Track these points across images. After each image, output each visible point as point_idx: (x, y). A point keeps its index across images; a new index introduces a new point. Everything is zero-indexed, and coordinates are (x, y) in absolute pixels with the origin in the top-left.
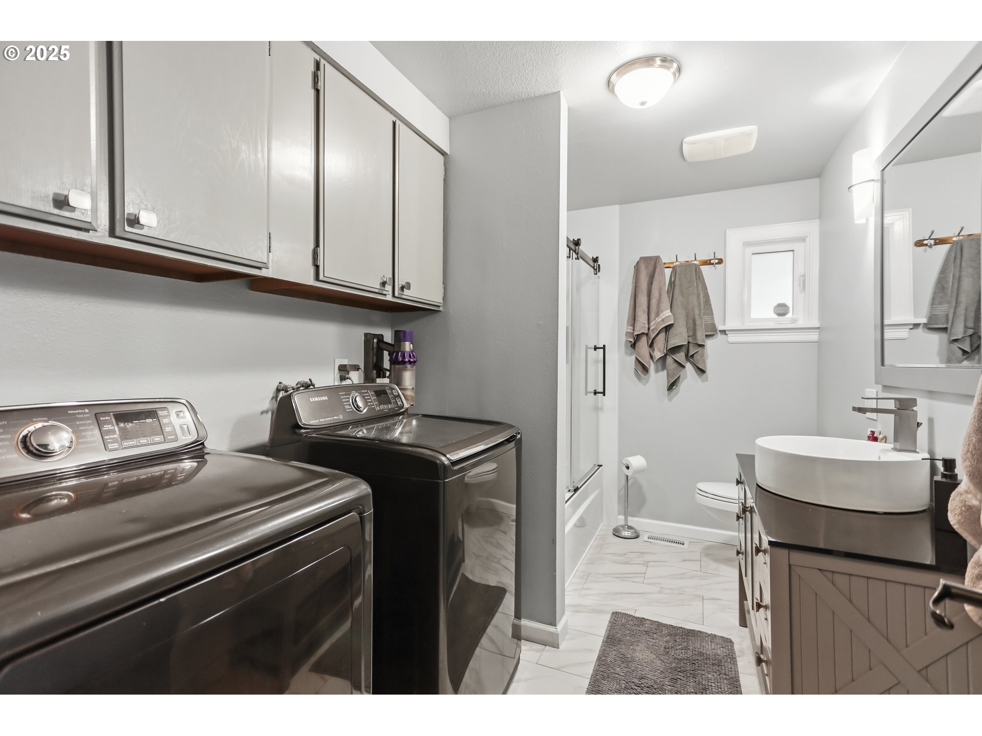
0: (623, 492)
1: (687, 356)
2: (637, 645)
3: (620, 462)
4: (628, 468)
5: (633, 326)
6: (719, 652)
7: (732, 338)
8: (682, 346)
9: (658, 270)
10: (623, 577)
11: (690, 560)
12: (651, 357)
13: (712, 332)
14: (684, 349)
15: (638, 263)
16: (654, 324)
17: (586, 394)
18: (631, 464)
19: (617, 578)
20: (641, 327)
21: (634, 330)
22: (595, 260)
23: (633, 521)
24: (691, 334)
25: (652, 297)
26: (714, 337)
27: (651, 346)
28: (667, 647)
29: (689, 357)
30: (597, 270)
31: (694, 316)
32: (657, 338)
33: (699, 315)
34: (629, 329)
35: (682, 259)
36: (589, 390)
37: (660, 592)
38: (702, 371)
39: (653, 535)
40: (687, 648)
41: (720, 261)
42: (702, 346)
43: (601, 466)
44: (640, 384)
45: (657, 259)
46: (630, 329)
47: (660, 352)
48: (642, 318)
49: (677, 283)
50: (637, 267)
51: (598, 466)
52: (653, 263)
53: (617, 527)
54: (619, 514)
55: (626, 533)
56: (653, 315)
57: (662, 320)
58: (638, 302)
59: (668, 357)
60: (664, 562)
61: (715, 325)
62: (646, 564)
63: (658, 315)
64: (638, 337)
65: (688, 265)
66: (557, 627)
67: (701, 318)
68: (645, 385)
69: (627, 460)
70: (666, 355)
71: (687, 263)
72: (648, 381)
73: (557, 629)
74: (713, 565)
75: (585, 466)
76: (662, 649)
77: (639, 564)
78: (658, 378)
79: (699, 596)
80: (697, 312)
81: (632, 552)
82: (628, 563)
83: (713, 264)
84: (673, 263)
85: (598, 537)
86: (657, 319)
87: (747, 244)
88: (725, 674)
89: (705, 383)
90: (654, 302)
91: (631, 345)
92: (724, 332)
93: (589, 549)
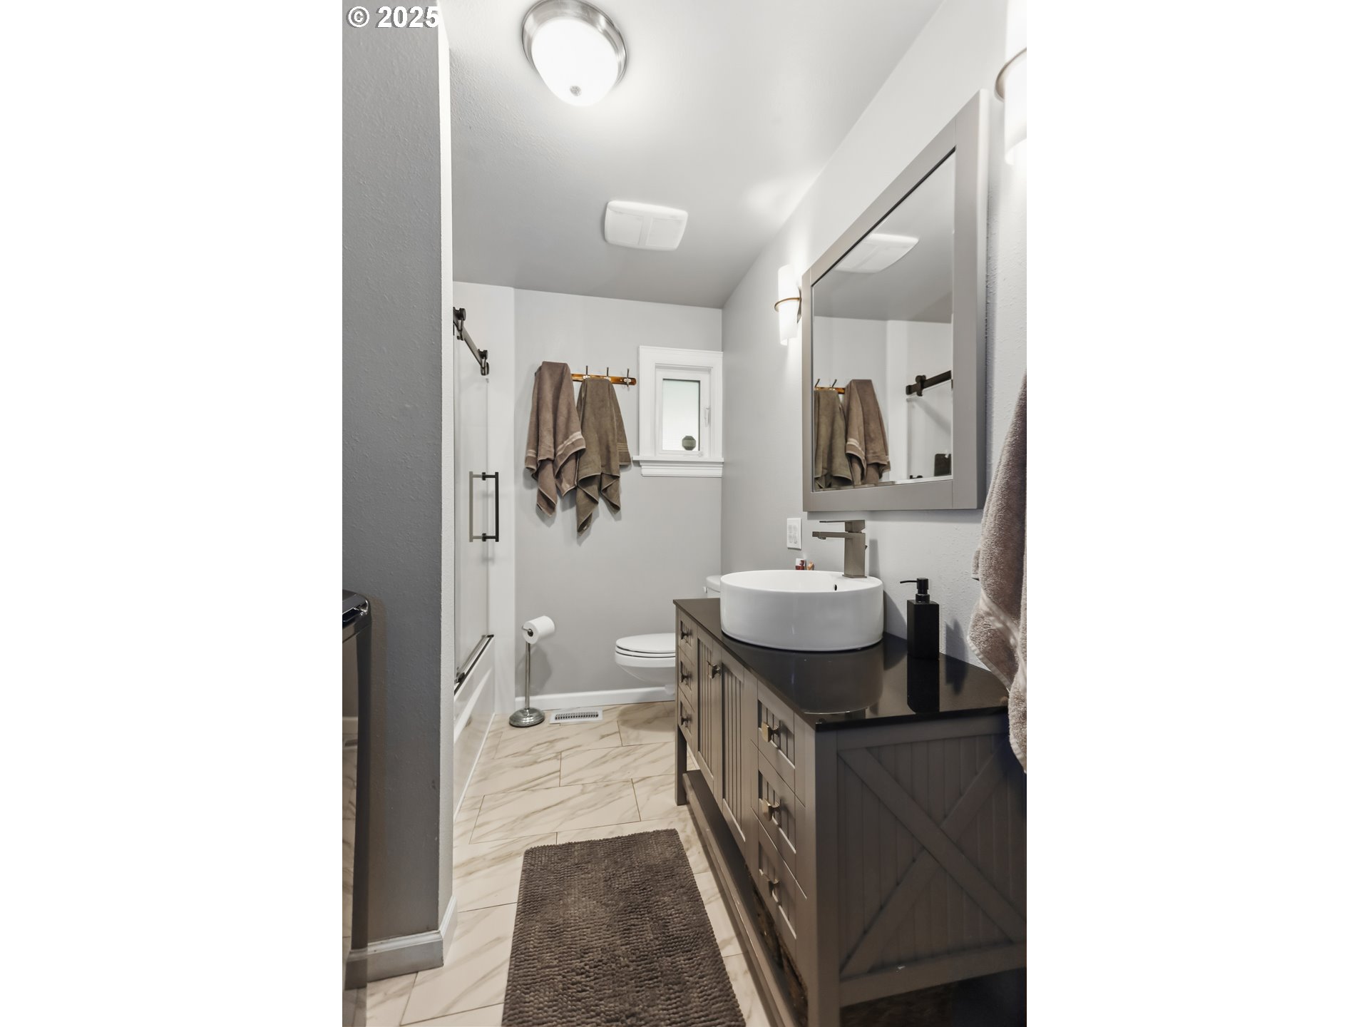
0: (522, 666)
1: (600, 489)
2: (568, 894)
3: (519, 628)
4: (531, 634)
5: (537, 450)
6: (668, 855)
7: (646, 470)
8: (594, 477)
9: (565, 382)
10: (530, 787)
11: (608, 735)
12: (559, 491)
13: (626, 461)
14: (597, 481)
15: (540, 368)
16: (562, 448)
17: (471, 540)
18: (535, 629)
19: (524, 790)
20: (546, 452)
21: (537, 455)
22: (483, 355)
23: (537, 701)
24: (605, 463)
25: (559, 414)
26: (629, 468)
27: (558, 476)
28: (607, 879)
29: (602, 491)
30: (485, 370)
31: (608, 441)
32: (566, 466)
33: (613, 441)
34: (530, 452)
35: (593, 372)
36: (475, 534)
37: (583, 793)
38: (615, 508)
39: (561, 713)
40: (631, 868)
41: (633, 382)
42: (617, 478)
43: (493, 636)
44: (543, 526)
45: (563, 368)
46: (532, 453)
47: (569, 483)
48: (547, 440)
49: (588, 399)
50: (540, 374)
51: (489, 636)
52: (559, 371)
53: (515, 714)
54: (517, 695)
55: (528, 720)
56: (560, 438)
57: (573, 443)
58: (542, 418)
59: (578, 490)
60: (579, 746)
61: (629, 455)
62: (558, 756)
63: (566, 437)
64: (542, 464)
65: (598, 380)
66: (440, 929)
67: (615, 445)
68: (549, 526)
69: (529, 623)
70: (575, 489)
71: (598, 378)
72: (553, 522)
73: (439, 933)
74: (633, 733)
75: (470, 640)
76: (602, 884)
77: (549, 759)
78: (565, 517)
79: (627, 782)
80: (611, 437)
81: (538, 745)
82: (536, 762)
83: (625, 383)
84: (582, 376)
85: (492, 734)
86: (565, 442)
87: (659, 367)
88: (682, 887)
89: (619, 522)
90: (562, 420)
91: (532, 475)
92: (637, 463)
93: (480, 756)
